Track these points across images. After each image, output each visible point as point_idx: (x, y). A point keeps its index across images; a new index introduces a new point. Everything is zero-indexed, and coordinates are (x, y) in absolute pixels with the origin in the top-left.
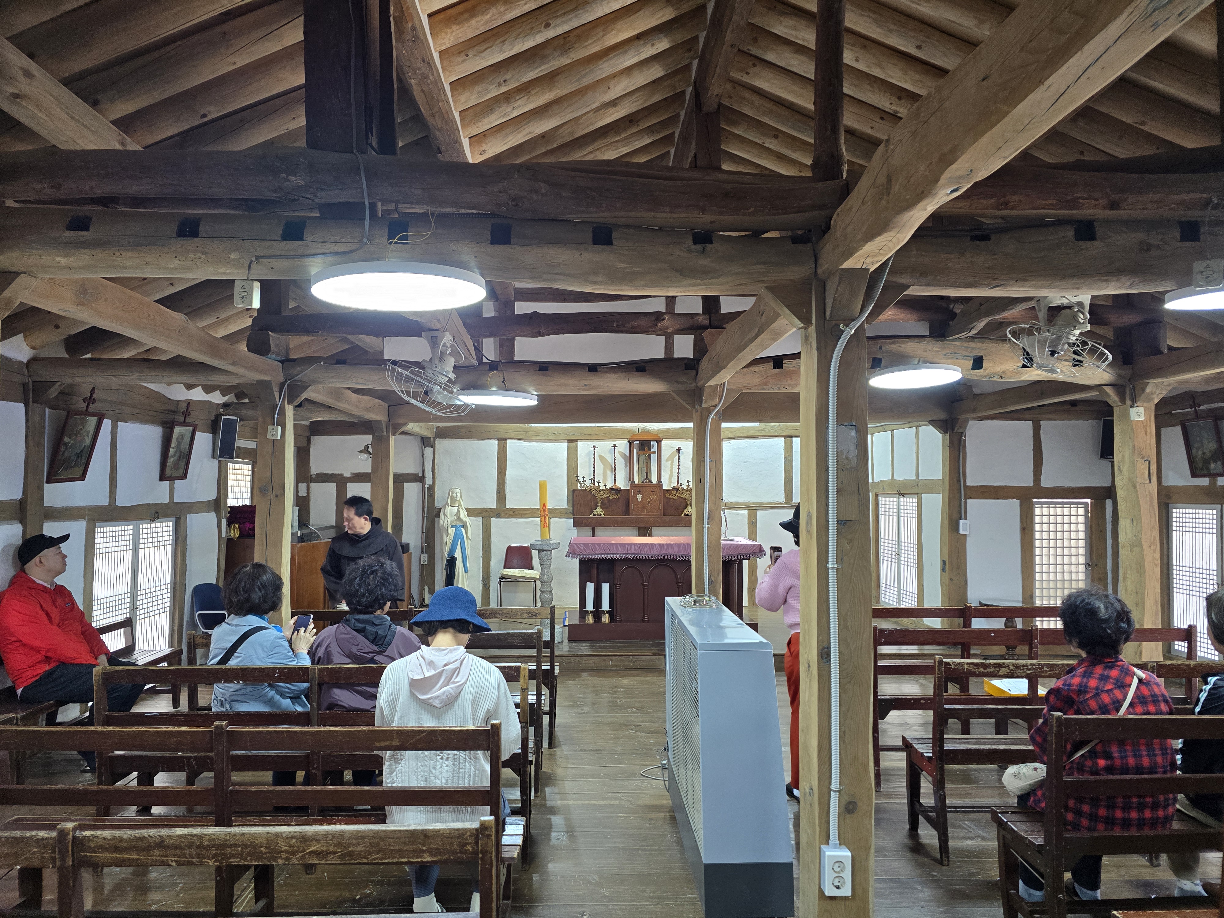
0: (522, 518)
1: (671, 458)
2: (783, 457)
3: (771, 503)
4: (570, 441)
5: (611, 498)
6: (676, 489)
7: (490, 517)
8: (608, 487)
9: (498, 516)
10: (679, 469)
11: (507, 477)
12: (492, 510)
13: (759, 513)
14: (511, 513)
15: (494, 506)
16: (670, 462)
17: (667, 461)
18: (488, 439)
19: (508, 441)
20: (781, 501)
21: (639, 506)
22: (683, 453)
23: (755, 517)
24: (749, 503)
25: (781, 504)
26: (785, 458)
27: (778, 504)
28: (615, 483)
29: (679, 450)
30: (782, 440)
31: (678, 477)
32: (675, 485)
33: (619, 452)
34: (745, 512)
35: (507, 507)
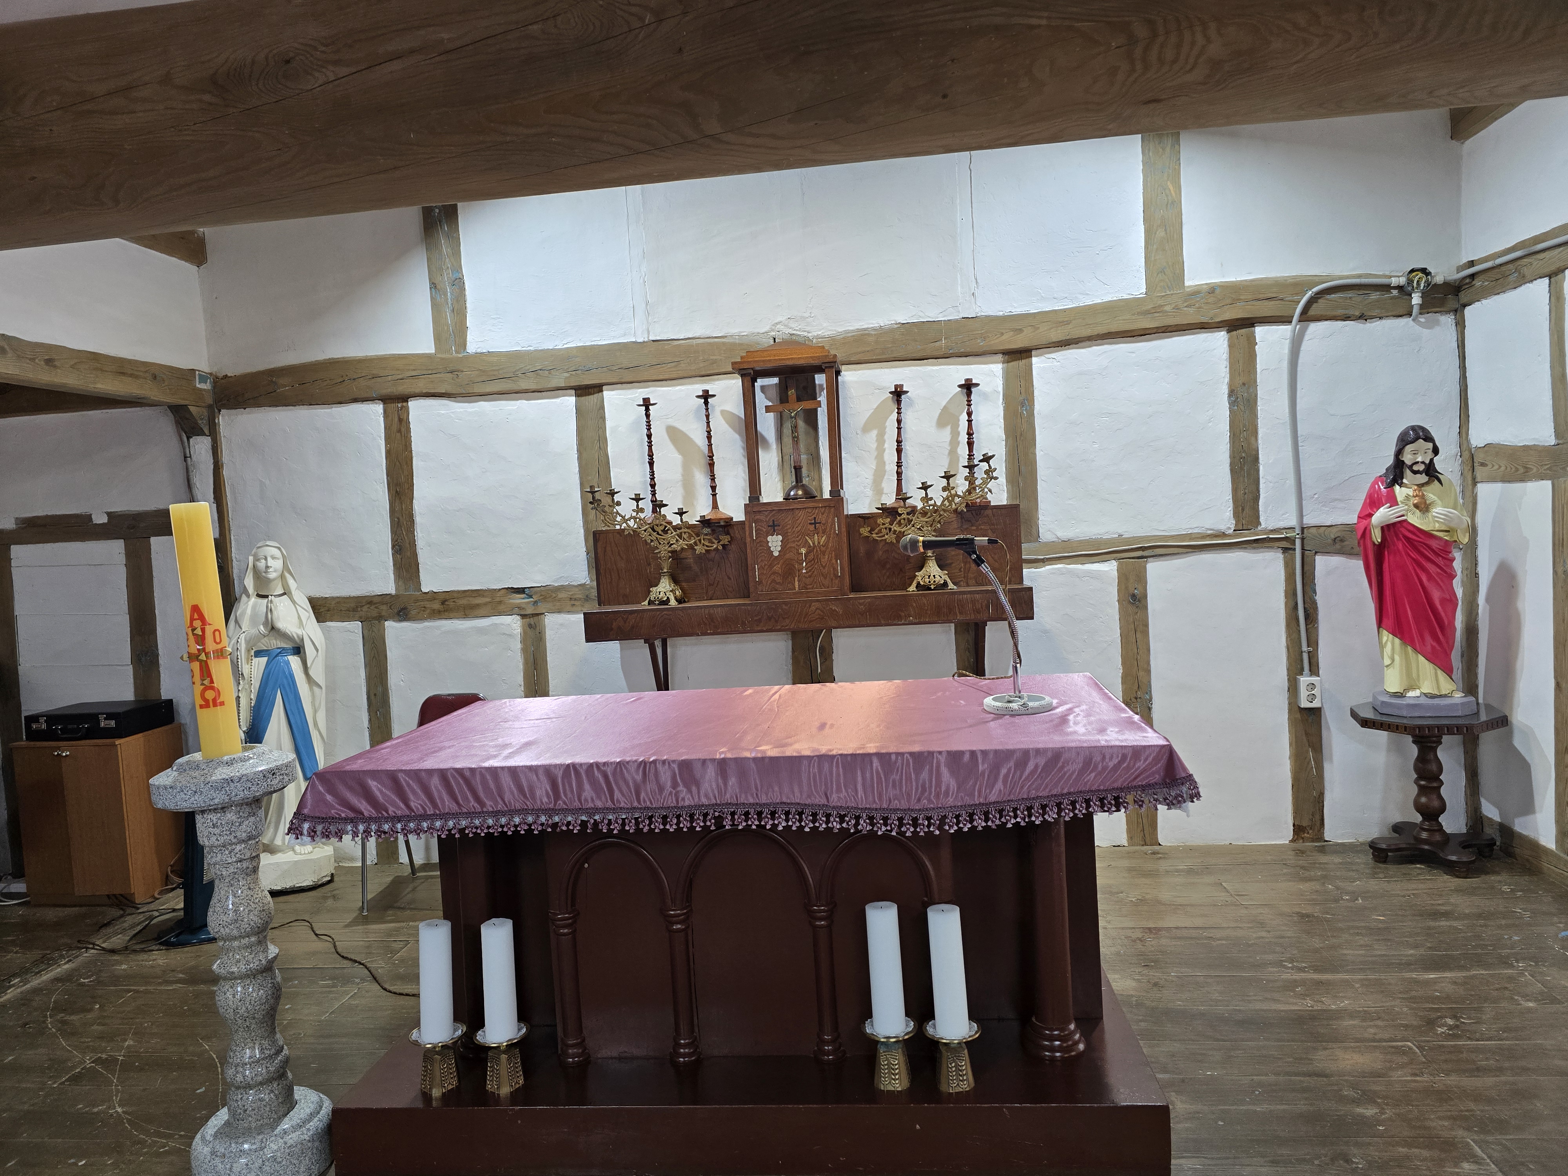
0: (466, 616)
1: (875, 422)
2: (1225, 390)
3: (1190, 537)
4: (583, 391)
5: (699, 549)
6: (890, 512)
7: (381, 618)
8: (692, 519)
9: (403, 614)
10: (899, 451)
11: (418, 506)
12: (384, 599)
13: (1155, 569)
14: (436, 606)
15: (390, 587)
16: (874, 433)
17: (866, 429)
18: (355, 400)
19: (412, 404)
20: (1222, 527)
21: (777, 568)
22: (911, 403)
23: (1141, 578)
24: (1120, 539)
25: (1223, 535)
26: (1231, 393)
27: (1216, 536)
28: (715, 506)
29: (898, 394)
30: (1219, 340)
31: (899, 474)
32: (890, 500)
33: (723, 412)
34: (1110, 568)
35: (425, 589)
